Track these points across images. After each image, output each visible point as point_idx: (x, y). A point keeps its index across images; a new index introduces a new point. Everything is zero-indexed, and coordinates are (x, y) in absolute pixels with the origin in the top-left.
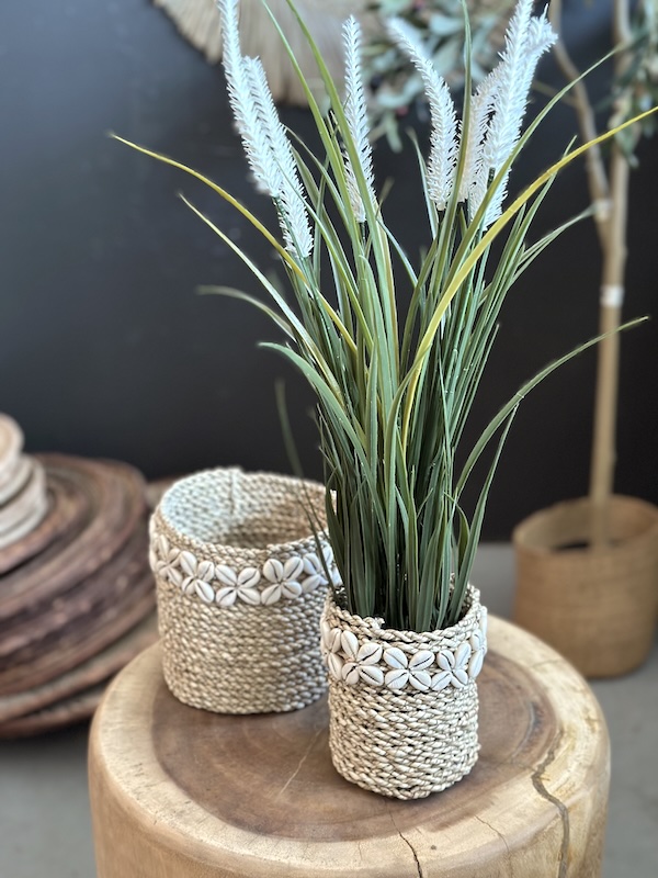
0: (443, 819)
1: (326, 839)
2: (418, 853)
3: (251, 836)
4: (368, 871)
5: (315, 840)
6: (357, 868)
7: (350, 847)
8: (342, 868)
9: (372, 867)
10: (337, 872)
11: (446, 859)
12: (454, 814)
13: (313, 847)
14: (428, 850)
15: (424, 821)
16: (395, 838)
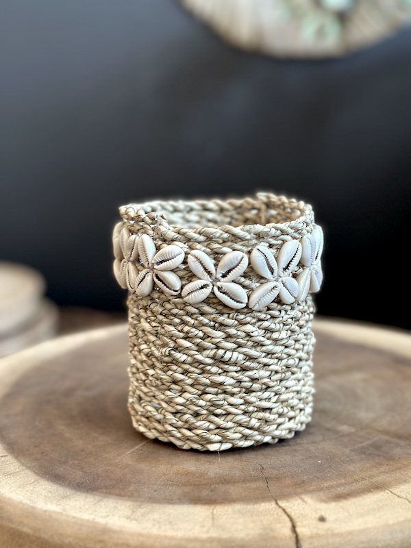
0: (341, 490)
1: (169, 501)
2: (298, 524)
3: (68, 492)
4: (219, 540)
5: (153, 500)
6: (204, 536)
7: (200, 512)
8: (180, 534)
9: (225, 535)
10: (172, 538)
11: (340, 535)
12: (356, 486)
13: (147, 508)
14: (315, 522)
15: (314, 491)
16: (269, 506)
